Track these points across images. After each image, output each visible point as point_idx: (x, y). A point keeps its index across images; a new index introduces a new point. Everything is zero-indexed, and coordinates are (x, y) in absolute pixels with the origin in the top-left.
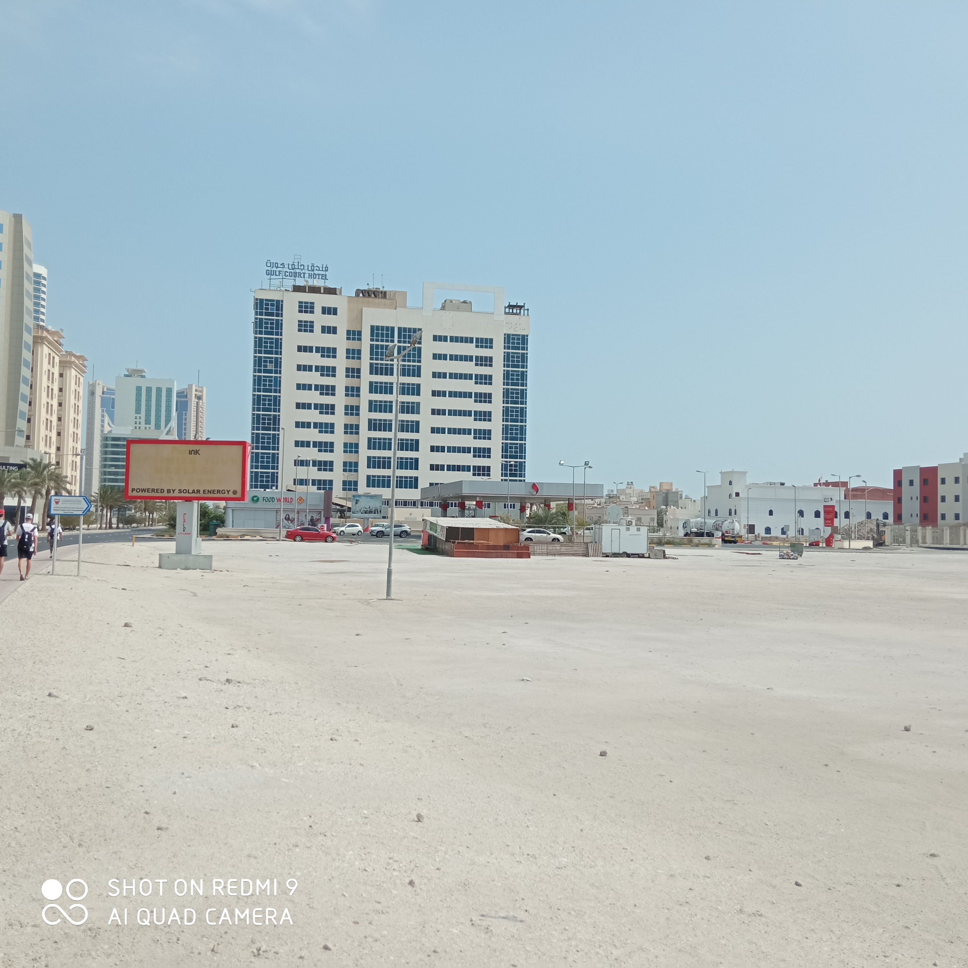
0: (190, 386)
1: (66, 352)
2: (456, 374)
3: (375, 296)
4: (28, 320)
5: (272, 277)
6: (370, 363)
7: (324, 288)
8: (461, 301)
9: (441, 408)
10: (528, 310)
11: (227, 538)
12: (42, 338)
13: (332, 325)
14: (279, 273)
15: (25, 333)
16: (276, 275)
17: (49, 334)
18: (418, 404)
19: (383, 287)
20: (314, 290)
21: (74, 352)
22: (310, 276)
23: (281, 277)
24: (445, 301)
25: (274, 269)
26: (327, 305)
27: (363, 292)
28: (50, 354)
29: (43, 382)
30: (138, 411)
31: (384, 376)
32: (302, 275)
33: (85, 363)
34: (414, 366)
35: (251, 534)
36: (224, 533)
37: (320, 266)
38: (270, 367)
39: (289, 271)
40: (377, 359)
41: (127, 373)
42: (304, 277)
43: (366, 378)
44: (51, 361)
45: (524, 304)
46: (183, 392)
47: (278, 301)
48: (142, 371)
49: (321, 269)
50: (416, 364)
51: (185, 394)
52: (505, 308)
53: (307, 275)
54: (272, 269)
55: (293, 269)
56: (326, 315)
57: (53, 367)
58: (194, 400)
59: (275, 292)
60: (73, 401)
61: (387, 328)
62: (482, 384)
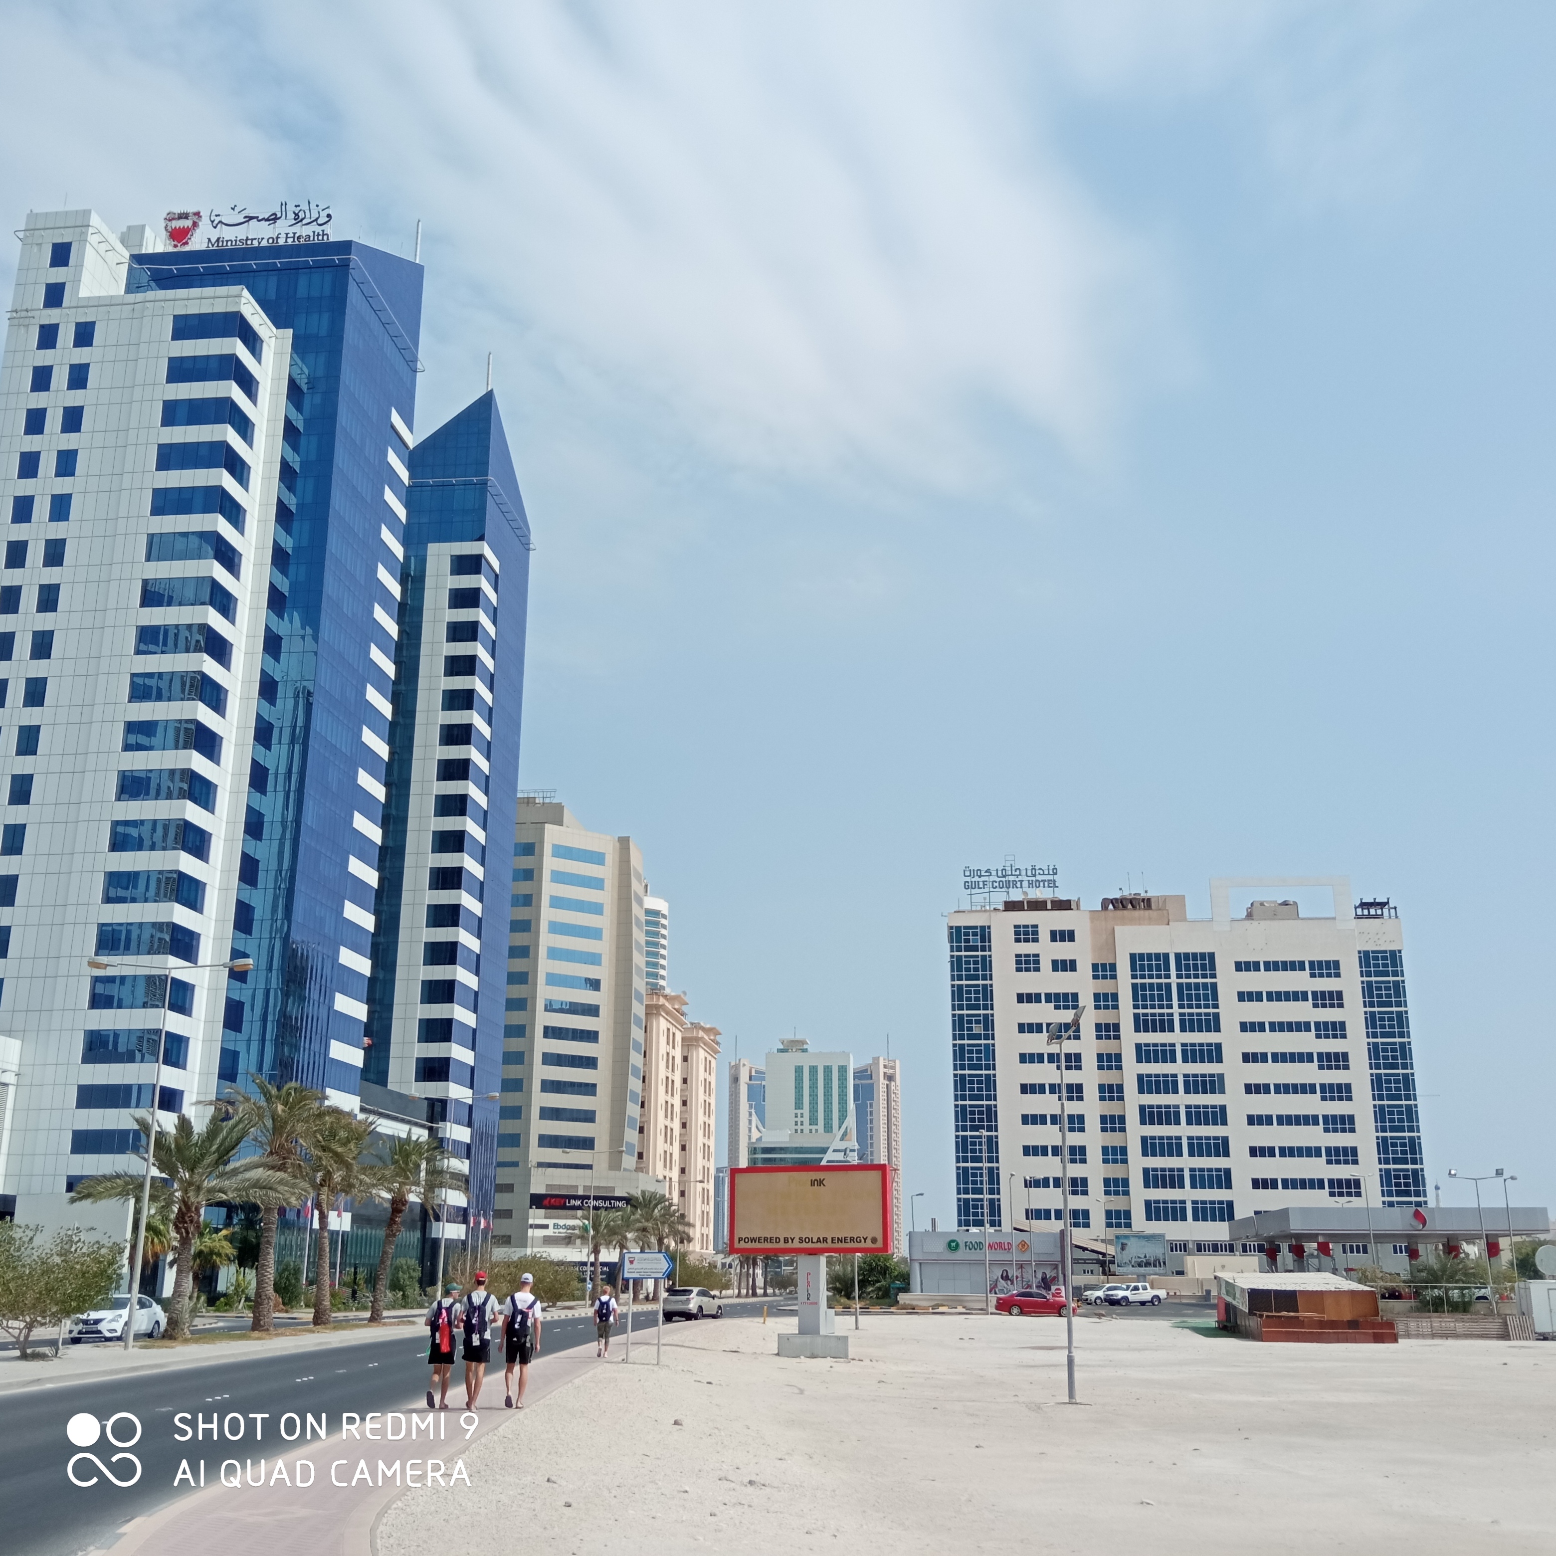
0: (876, 1060)
1: (692, 1024)
2: (1281, 1024)
3: (1133, 906)
4: (639, 984)
5: (974, 891)
6: (1134, 1014)
7: (1052, 902)
8: (1280, 902)
9: (1261, 1081)
10: (1395, 908)
11: (912, 1310)
12: (658, 1007)
13: (1068, 957)
14: (984, 885)
15: (634, 1001)
16: (979, 888)
17: (667, 1000)
18: (1221, 1077)
19: (1146, 892)
20: (1037, 905)
21: (702, 1024)
22: (1030, 884)
23: (987, 890)
24: (1252, 904)
25: (976, 879)
26: (1058, 928)
27: (1114, 902)
28: (668, 1030)
29: (660, 1071)
30: (799, 1105)
31: (1159, 1034)
32: (1018, 885)
33: (718, 1038)
34: (1207, 1014)
35: (949, 1303)
36: (907, 1302)
37: (1045, 868)
38: (977, 1029)
39: (998, 879)
40: (1145, 1007)
41: (782, 1047)
42: (1021, 887)
43: (1130, 1038)
44: (671, 1040)
45: (1388, 899)
46: (866, 1071)
47: (983, 928)
48: (803, 1042)
49: (1046, 872)
50: (1211, 1010)
51: (869, 1073)
52: (1356, 908)
53: (1025, 884)
54: (973, 880)
55: (1004, 876)
56: (1058, 943)
57: (674, 1047)
58: (883, 1082)
59: (977, 914)
60: (702, 1097)
61: (1158, 956)
62: (1329, 1038)
